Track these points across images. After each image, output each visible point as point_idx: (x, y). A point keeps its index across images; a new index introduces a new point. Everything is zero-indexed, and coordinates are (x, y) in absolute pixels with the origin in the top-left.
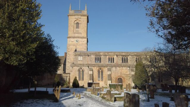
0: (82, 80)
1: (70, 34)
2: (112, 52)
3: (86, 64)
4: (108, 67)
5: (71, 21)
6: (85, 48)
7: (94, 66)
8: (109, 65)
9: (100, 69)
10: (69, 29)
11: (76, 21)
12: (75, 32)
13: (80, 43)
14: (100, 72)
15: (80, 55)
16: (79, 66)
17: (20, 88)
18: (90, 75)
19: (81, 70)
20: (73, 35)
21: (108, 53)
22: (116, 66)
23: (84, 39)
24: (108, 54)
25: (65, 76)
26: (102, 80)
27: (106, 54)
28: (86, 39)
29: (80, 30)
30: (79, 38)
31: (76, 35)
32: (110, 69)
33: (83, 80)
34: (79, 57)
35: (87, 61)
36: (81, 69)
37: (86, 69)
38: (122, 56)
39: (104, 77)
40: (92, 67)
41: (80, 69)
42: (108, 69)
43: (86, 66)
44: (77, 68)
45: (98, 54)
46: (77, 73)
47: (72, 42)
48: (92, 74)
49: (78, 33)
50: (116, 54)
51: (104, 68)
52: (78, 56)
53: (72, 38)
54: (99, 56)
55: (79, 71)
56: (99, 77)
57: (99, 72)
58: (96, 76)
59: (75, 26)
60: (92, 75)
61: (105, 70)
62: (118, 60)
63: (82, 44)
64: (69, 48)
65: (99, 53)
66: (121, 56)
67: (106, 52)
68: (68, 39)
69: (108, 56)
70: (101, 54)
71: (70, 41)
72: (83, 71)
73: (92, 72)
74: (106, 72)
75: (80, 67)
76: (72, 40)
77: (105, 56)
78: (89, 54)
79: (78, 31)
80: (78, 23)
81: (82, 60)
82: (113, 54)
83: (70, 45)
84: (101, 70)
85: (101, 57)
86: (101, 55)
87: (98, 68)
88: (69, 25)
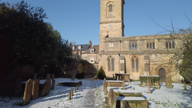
0: (112, 71)
1: (103, 19)
2: (151, 36)
3: (117, 52)
4: (145, 55)
5: (103, 4)
6: (120, 34)
7: (126, 53)
8: (147, 51)
9: (135, 57)
10: (101, 13)
11: (108, 4)
12: (107, 16)
13: (114, 28)
14: (135, 61)
15: (111, 42)
16: (108, 54)
17: (39, 78)
18: (121, 64)
19: (111, 59)
20: (106, 20)
21: (146, 37)
22: (156, 53)
23: (118, 23)
24: (146, 39)
25: (96, 66)
26: (137, 71)
27: (144, 38)
28: (121, 23)
29: (113, 13)
30: (112, 22)
31: (110, 19)
32: (148, 56)
33: (114, 70)
34: (110, 44)
35: (120, 48)
36: (111, 57)
37: (116, 57)
38: (166, 39)
39: (140, 66)
40: (124, 55)
41: (109, 57)
42: (145, 56)
43: (117, 53)
44: (106, 57)
45: (133, 39)
46: (107, 62)
47: (105, 28)
48: (124, 63)
49: (111, 17)
50: (158, 37)
51: (139, 56)
52: (108, 42)
53: (105, 24)
54: (134, 41)
55: (108, 59)
56: (133, 67)
57: (133, 60)
58: (129, 66)
59: (108, 9)
60: (123, 65)
61: (141, 58)
62: (159, 45)
63: (117, 29)
64: (101, 35)
65: (134, 37)
66: (164, 40)
67: (143, 37)
68: (101, 25)
69: (145, 41)
70: (137, 38)
71: (103, 27)
72: (113, 60)
73: (124, 60)
74: (142, 61)
75: (110, 55)
76: (105, 25)
77: (142, 41)
78: (121, 40)
79: (111, 14)
80: (111, 6)
81: (113, 47)
82: (152, 38)
83: (102, 32)
84: (135, 59)
85: (137, 42)
86: (137, 40)
87: (131, 56)
88: (101, 9)
